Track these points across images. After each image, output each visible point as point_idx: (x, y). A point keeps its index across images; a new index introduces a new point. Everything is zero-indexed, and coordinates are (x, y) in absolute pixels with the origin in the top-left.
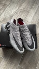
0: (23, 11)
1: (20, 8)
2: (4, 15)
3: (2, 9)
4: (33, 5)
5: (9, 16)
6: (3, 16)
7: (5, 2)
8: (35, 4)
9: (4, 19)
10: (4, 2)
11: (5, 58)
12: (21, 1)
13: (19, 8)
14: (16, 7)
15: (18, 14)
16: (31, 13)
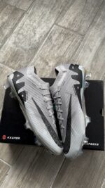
0: (67, 33)
1: (60, 24)
2: (15, 43)
3: (7, 21)
4: (97, 14)
5: (28, 47)
6: (12, 46)
7: (18, 2)
8: (103, 13)
11: (16, 168)
13: (55, 23)
14: (48, 20)
15: (54, 42)
16: (91, 41)
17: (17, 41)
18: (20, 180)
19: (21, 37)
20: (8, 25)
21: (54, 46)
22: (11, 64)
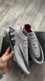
0: (29, 15)
1: (26, 11)
2: (7, 18)
3: (4, 10)
4: (41, 7)
5: (12, 20)
7: (9, 2)
8: (43, 7)
9: (7, 23)
10: (6, 2)
12: (27, 2)
13: (24, 11)
14: (21, 9)
15: (23, 18)
16: (39, 17)
17: (8, 17)
18: (9, 75)
19: (10, 16)
20: (4, 11)
21: (24, 19)
22: (6, 27)
